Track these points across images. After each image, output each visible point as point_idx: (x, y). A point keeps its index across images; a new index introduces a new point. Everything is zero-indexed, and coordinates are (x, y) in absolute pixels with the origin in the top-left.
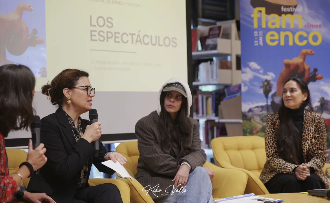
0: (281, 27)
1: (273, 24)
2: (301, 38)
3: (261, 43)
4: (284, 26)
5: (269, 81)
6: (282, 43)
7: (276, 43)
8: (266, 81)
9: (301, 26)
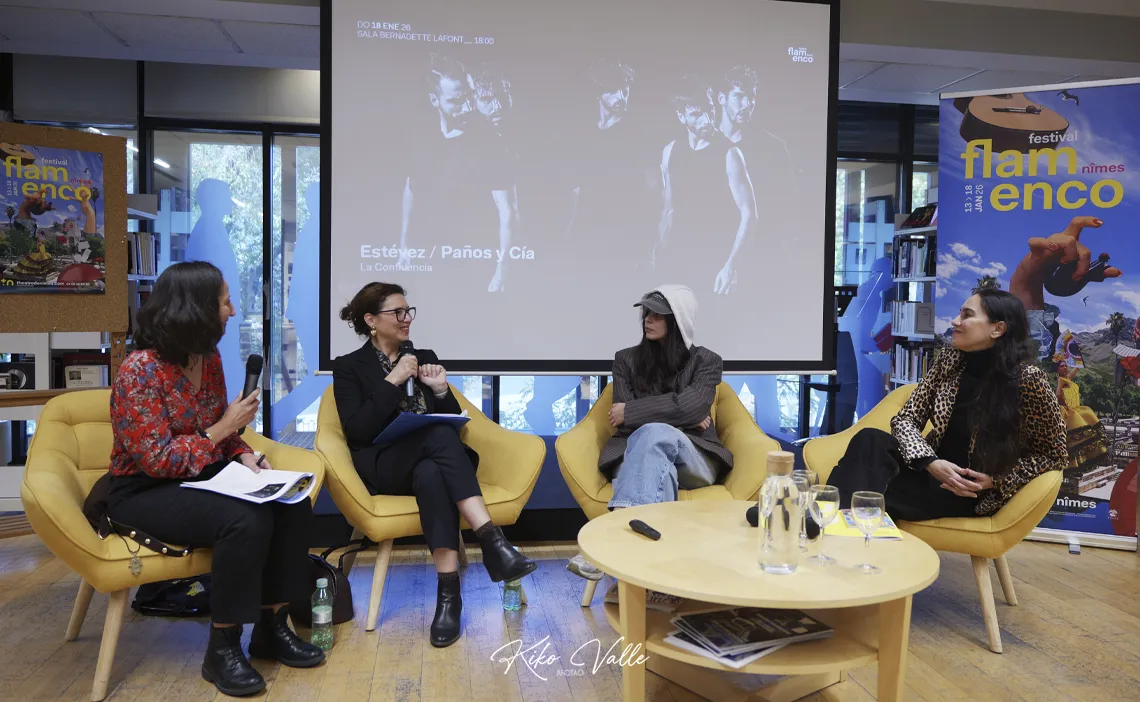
0: (1025, 173)
1: (1007, 170)
2: (1072, 195)
3: (979, 207)
4: (1033, 173)
5: (994, 279)
6: (1028, 205)
7: (1013, 206)
8: (987, 278)
9: (1072, 171)
